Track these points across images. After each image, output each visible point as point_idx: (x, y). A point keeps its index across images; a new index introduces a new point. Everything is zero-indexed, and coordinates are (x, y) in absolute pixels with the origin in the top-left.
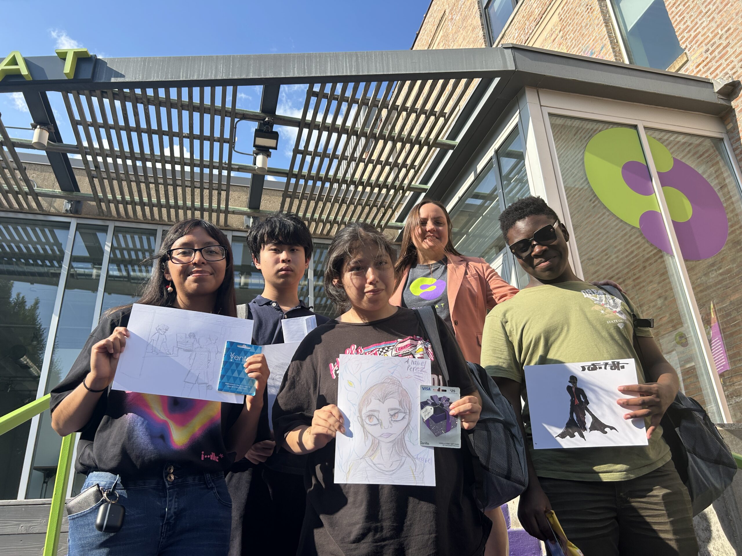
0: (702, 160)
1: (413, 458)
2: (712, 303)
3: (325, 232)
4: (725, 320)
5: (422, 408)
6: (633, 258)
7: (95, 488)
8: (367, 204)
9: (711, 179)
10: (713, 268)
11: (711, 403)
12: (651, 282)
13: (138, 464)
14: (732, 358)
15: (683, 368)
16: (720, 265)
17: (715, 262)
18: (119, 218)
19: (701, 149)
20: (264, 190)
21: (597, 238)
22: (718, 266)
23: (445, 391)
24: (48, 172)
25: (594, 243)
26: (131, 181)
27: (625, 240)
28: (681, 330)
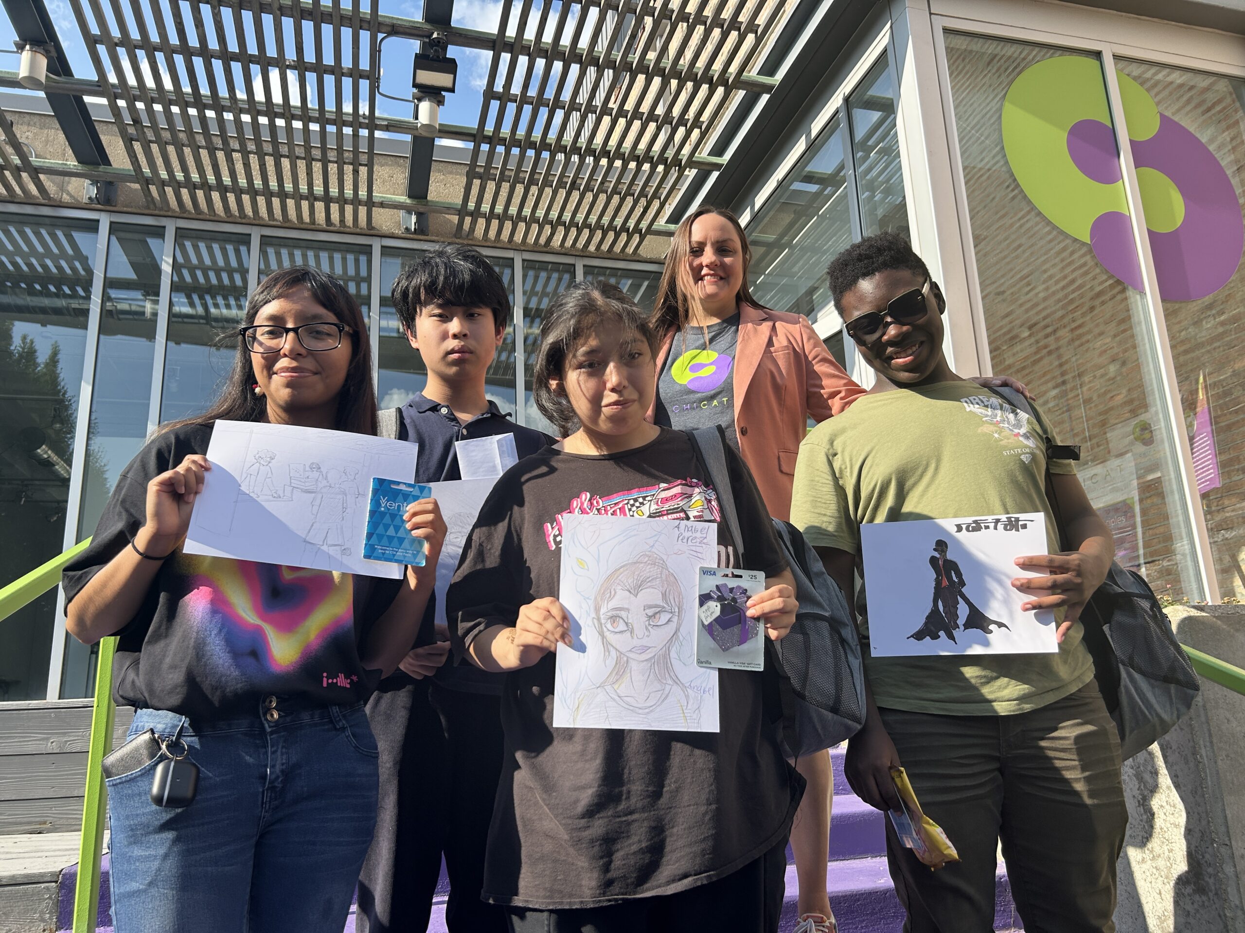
0: (1210, 117)
1: (684, 687)
2: (1201, 372)
3: (542, 240)
4: (1221, 402)
5: (701, 604)
6: (1073, 291)
7: (147, 736)
8: (615, 191)
9: (1222, 152)
10: (1209, 313)
11: (1182, 539)
12: (1101, 334)
13: (216, 699)
14: (1225, 466)
15: (1141, 481)
16: (1222, 307)
17: (1215, 301)
18: (183, 213)
19: (1211, 97)
20: (434, 164)
21: (1014, 255)
22: (1218, 309)
23: (741, 577)
24: (52, 128)
25: (1008, 263)
26: (199, 147)
27: (1062, 260)
28: (1143, 417)
